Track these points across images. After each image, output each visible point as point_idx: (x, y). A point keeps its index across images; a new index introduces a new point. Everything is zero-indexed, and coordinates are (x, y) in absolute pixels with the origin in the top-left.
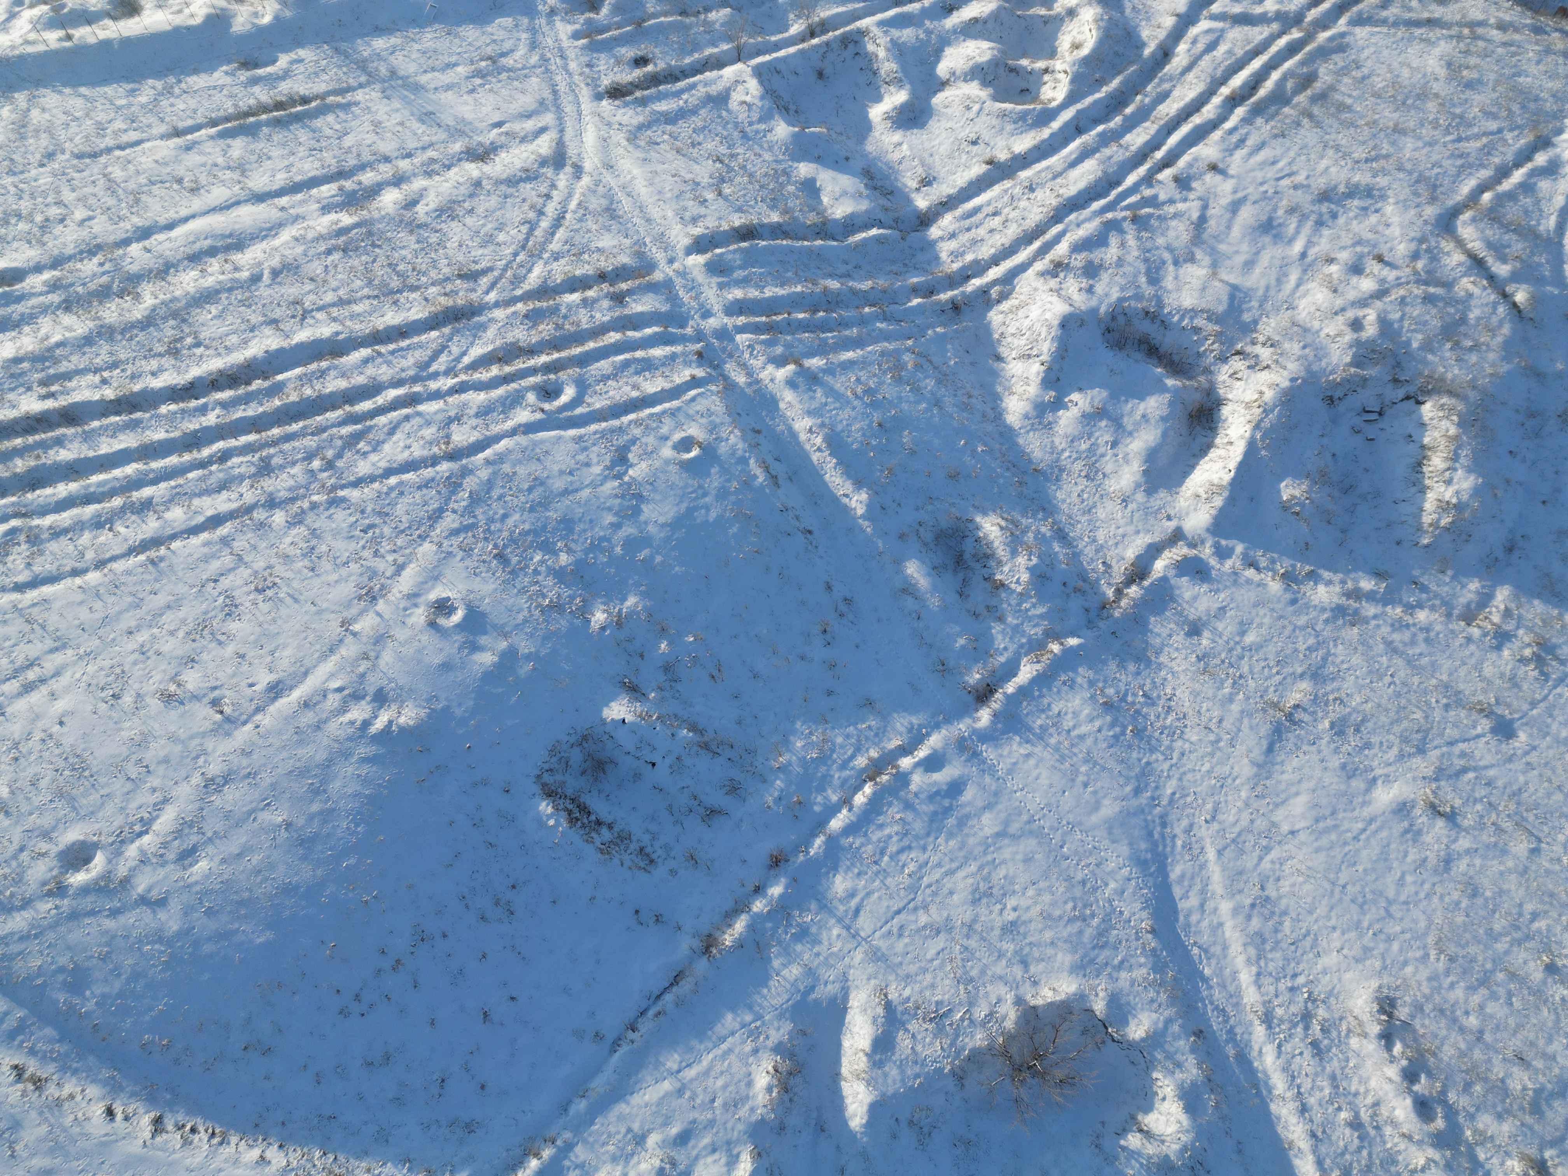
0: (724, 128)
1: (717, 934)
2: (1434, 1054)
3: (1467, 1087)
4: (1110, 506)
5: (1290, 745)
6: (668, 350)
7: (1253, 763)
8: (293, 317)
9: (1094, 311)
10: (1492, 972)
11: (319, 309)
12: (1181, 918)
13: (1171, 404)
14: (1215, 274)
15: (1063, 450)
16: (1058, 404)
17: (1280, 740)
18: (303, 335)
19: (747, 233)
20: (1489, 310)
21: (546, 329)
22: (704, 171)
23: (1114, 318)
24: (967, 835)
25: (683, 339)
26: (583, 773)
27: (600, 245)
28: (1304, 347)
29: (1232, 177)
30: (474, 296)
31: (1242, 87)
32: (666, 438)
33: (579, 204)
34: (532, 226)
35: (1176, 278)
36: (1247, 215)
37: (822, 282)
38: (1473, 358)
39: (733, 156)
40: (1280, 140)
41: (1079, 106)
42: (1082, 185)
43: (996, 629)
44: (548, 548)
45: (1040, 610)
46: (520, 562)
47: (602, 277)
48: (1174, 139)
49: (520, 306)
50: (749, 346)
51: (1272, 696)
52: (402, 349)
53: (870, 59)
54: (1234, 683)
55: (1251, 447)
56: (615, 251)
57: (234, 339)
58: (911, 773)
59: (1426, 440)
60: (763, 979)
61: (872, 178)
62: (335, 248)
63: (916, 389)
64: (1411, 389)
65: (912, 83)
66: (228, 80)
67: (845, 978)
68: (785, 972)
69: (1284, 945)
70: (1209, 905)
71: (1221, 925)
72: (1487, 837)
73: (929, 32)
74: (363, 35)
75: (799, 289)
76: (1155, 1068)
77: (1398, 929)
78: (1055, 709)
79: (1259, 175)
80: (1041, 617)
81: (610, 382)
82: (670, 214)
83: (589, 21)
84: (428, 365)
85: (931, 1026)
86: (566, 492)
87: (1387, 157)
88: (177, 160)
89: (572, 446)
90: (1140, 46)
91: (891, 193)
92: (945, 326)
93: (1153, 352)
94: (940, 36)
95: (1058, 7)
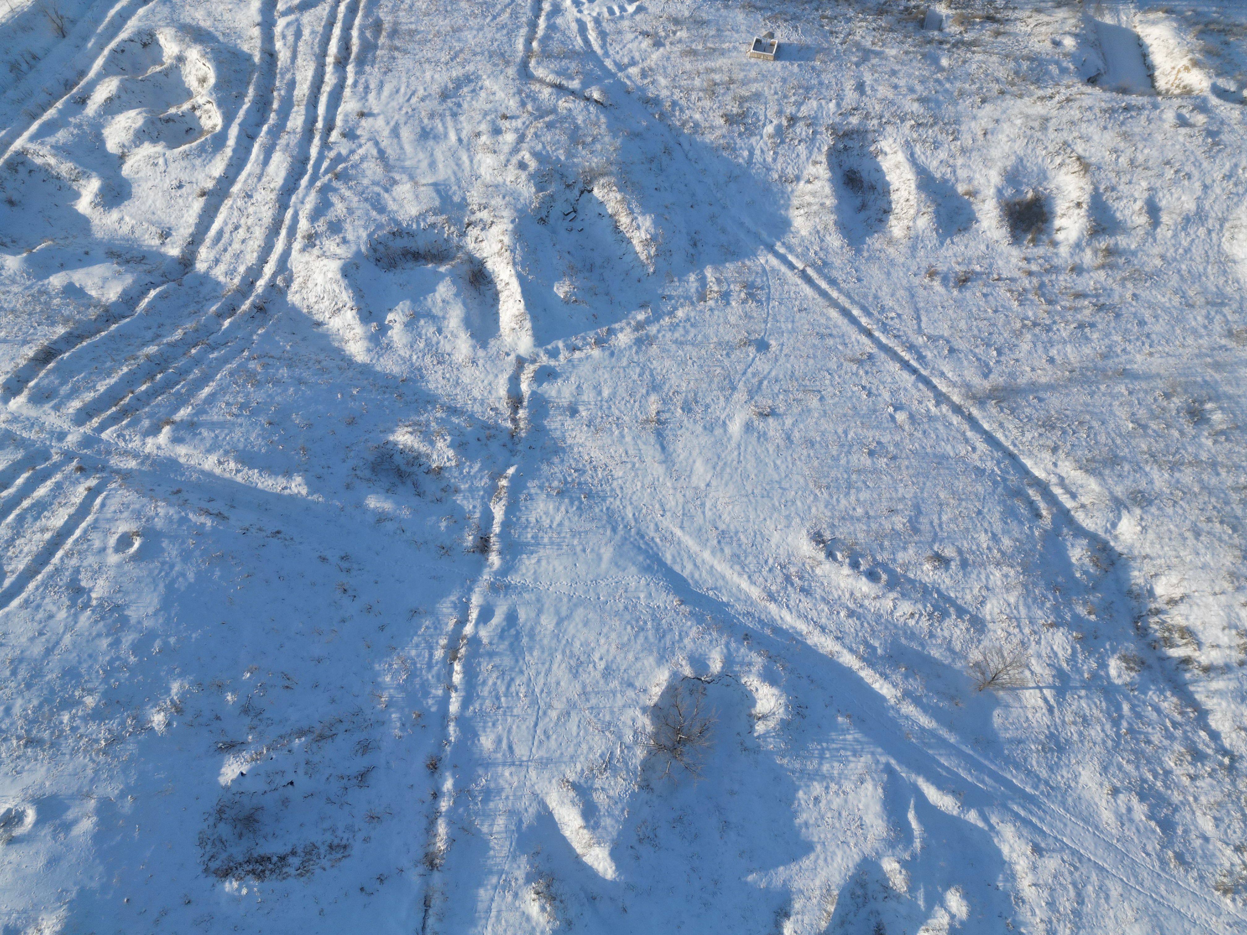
1: (431, 849)
2: (857, 544)
3: (881, 546)
4: (467, 371)
5: (671, 437)
6: (49, 484)
7: (660, 463)
9: (358, 253)
10: (849, 477)
12: (690, 581)
13: (454, 282)
14: (416, 183)
15: (411, 356)
16: (383, 329)
17: (664, 438)
19: (46, 355)
20: (585, 113)
23: (375, 250)
24: (541, 640)
25: (57, 467)
26: (240, 836)
28: (504, 197)
29: (378, 114)
31: (339, 50)
32: (103, 550)
35: (394, 200)
36: (406, 134)
37: (140, 353)
38: (598, 146)
40: (390, 74)
41: (238, 121)
42: (283, 174)
43: (459, 499)
44: (69, 704)
45: (477, 467)
46: (52, 733)
48: (321, 109)
50: (118, 436)
51: (643, 417)
53: (45, 170)
54: (617, 425)
55: (521, 278)
58: (477, 633)
59: (610, 211)
60: (485, 846)
61: (119, 256)
63: (277, 382)
64: (580, 186)
65: (94, 170)
67: (535, 795)
68: (496, 828)
69: (749, 550)
70: (699, 561)
71: (712, 567)
72: (796, 410)
73: (79, 126)
75: (125, 369)
76: (740, 677)
77: (793, 493)
78: (533, 520)
79: (394, 104)
80: (481, 470)
81: (18, 542)
85: (607, 774)
86: (49, 651)
89: (24, 613)
90: (248, 58)
91: (144, 257)
92: (262, 326)
93: (417, 256)
94: (90, 125)
95: (167, 60)
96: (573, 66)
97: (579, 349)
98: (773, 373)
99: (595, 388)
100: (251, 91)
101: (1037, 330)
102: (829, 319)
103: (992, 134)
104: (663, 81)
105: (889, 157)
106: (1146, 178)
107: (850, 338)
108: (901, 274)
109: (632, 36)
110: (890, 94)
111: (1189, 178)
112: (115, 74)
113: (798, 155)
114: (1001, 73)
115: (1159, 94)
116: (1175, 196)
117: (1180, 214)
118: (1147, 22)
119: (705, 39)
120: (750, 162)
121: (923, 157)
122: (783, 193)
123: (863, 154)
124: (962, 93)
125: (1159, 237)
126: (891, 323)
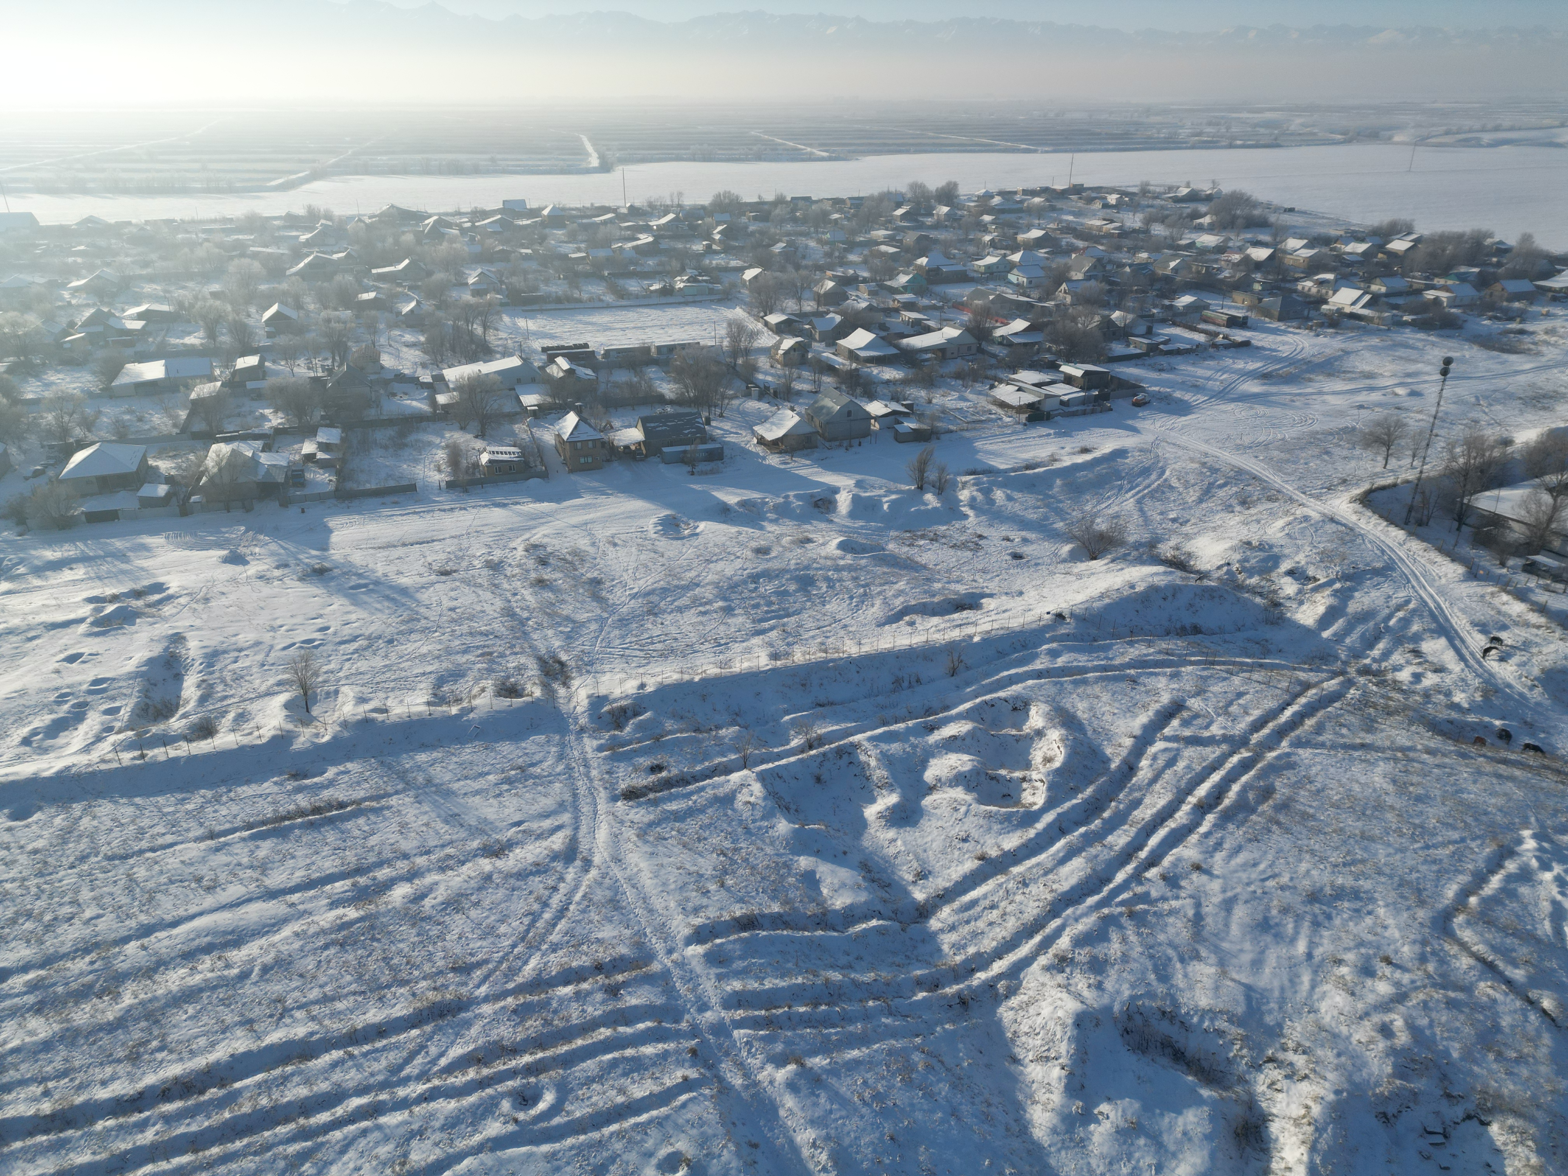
0: (729, 824)
6: (660, 1047)
8: (271, 1016)
9: (1108, 1009)
11: (299, 1008)
13: (1212, 1118)
14: (1224, 973)
16: (1087, 1117)
18: (275, 1037)
19: (748, 923)
20: (1519, 1017)
21: (533, 1025)
22: (707, 864)
23: (1130, 1018)
25: (677, 1035)
27: (600, 935)
28: (1339, 1055)
29: (1218, 877)
30: (464, 990)
31: (1209, 795)
32: (650, 1155)
33: (584, 896)
34: (535, 917)
35: (1186, 975)
36: (1241, 913)
37: (823, 973)
38: (1524, 1072)
39: (736, 850)
40: (1255, 844)
41: (1059, 810)
42: (1073, 881)
47: (599, 968)
48: (1154, 841)
49: (510, 1000)
50: (747, 1043)
52: (376, 1051)
53: (863, 767)
56: (615, 941)
57: (202, 1042)
59: (1509, 1171)
61: (869, 871)
62: (333, 943)
63: (929, 1095)
64: (1471, 1107)
65: (901, 787)
66: (276, 789)
73: (914, 747)
74: (407, 751)
75: (800, 980)
79: (1244, 876)
81: (595, 1086)
82: (672, 904)
83: (613, 737)
84: (401, 1068)
87: (1363, 861)
88: (203, 860)
89: (543, 1166)
90: (1107, 761)
91: (889, 885)
92: (953, 1022)
93: (1179, 1056)
94: (924, 750)
95: (1027, 729)
96: (1523, 951)
100: (1089, 791)
112: (972, 720)
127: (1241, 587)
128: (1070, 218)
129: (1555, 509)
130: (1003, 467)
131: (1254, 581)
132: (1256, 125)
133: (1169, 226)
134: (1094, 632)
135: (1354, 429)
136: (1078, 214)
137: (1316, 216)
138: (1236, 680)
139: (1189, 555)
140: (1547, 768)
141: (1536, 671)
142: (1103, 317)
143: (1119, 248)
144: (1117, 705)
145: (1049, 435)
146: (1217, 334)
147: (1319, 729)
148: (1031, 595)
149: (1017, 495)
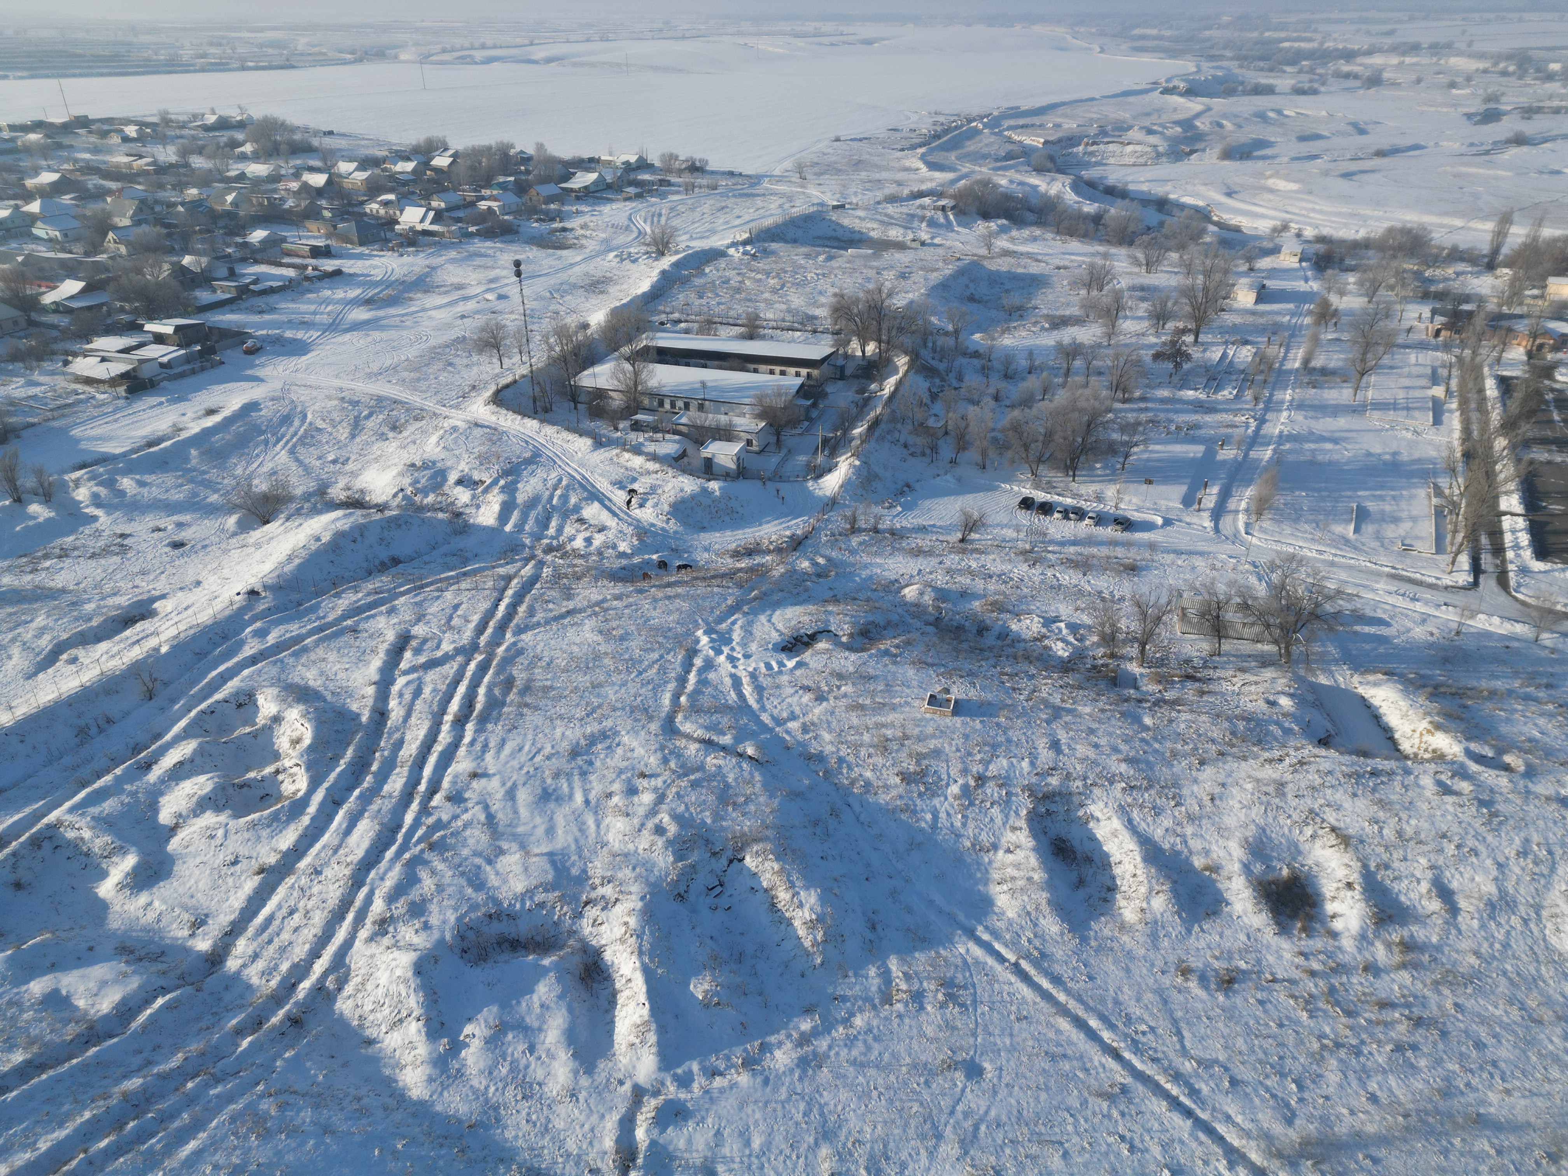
4: (561, 1110)
9: (441, 942)
13: (559, 980)
14: (527, 853)
15: (487, 1088)
16: (456, 1047)
20: (737, 770)
23: (463, 938)
28: (634, 869)
29: (494, 775)
31: (461, 707)
35: (497, 873)
36: (523, 796)
37: (116, 1089)
38: (752, 808)
40: (514, 731)
41: (326, 785)
42: (366, 844)
48: (428, 771)
53: (75, 844)
55: (648, 973)
59: (765, 884)
61: (132, 952)
63: (293, 1132)
64: (729, 853)
65: (134, 844)
73: (133, 794)
79: (515, 763)
87: (600, 706)
90: (356, 716)
91: (163, 953)
92: (292, 1047)
93: (516, 945)
94: (147, 792)
95: (261, 720)
96: (725, 721)
97: (721, 1074)
98: (993, 1113)
99: (741, 1134)
100: (350, 753)
101: (1342, 1053)
102: (1058, 1032)
103: (1221, 799)
104: (827, 736)
105: (1102, 823)
106: (1423, 854)
107: (1091, 1060)
108: (1145, 971)
109: (792, 691)
110: (1091, 754)
111: (1476, 855)
112: (195, 737)
113: (992, 820)
114: (1215, 734)
115: (1407, 757)
116: (1466, 876)
117: (1480, 899)
118: (1368, 683)
119: (873, 694)
120: (934, 825)
121: (1143, 824)
122: (978, 864)
123: (1070, 820)
124: (1174, 754)
125: (1463, 928)
126: (1144, 1039)
127: (421, 509)
128: (87, 156)
129: (636, 374)
130: (118, 451)
131: (430, 499)
132: (261, 46)
133: (209, 157)
134: (295, 596)
135: (464, 337)
136: (96, 150)
137: (356, 138)
138: (448, 595)
139: (362, 491)
140: (696, 578)
141: (666, 508)
142: (172, 264)
143: (161, 186)
144: (346, 660)
145: (161, 403)
146: (305, 267)
147: (531, 612)
148: (211, 582)
149: (149, 478)
